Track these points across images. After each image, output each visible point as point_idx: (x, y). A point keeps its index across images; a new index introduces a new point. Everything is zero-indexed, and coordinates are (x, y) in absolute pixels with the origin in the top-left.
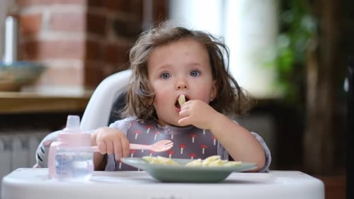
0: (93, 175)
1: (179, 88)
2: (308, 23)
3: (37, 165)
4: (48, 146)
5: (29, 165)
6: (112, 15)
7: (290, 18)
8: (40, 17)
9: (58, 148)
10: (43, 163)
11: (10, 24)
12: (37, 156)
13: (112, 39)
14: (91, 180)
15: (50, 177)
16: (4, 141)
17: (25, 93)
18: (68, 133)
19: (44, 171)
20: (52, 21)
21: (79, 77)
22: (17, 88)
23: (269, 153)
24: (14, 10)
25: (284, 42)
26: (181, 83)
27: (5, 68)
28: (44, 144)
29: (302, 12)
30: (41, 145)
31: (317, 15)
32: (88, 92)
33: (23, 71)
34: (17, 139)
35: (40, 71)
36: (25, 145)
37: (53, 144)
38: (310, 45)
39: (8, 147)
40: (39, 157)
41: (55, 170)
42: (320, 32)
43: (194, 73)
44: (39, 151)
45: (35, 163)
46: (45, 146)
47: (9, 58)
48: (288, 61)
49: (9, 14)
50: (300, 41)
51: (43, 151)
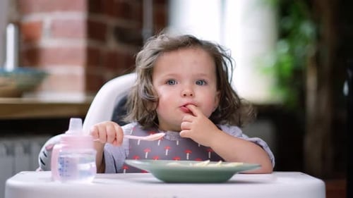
0: (96, 178)
1: (185, 95)
2: (307, 29)
3: (40, 168)
4: (50, 150)
5: (32, 168)
6: (112, 22)
7: (289, 24)
8: (40, 24)
9: (61, 151)
10: (46, 166)
11: (11, 31)
12: (40, 161)
13: (112, 45)
14: (94, 182)
15: (52, 180)
16: (6, 146)
17: (26, 99)
18: (70, 136)
19: (48, 174)
20: (53, 28)
21: (80, 83)
22: (18, 93)
23: (273, 157)
24: (15, 17)
25: (284, 48)
26: (187, 91)
27: (6, 74)
28: (46, 148)
29: (301, 18)
30: (43, 149)
31: (316, 21)
32: (89, 98)
33: (25, 77)
34: (19, 145)
35: (41, 77)
36: (27, 151)
37: (56, 147)
38: (309, 50)
39: (10, 152)
40: (41, 161)
41: (58, 172)
42: (319, 37)
43: (200, 82)
44: (41, 155)
45: (38, 167)
46: (48, 150)
47: (10, 65)
48: (288, 66)
49: (11, 21)
50: (299, 47)
51: (45, 155)
